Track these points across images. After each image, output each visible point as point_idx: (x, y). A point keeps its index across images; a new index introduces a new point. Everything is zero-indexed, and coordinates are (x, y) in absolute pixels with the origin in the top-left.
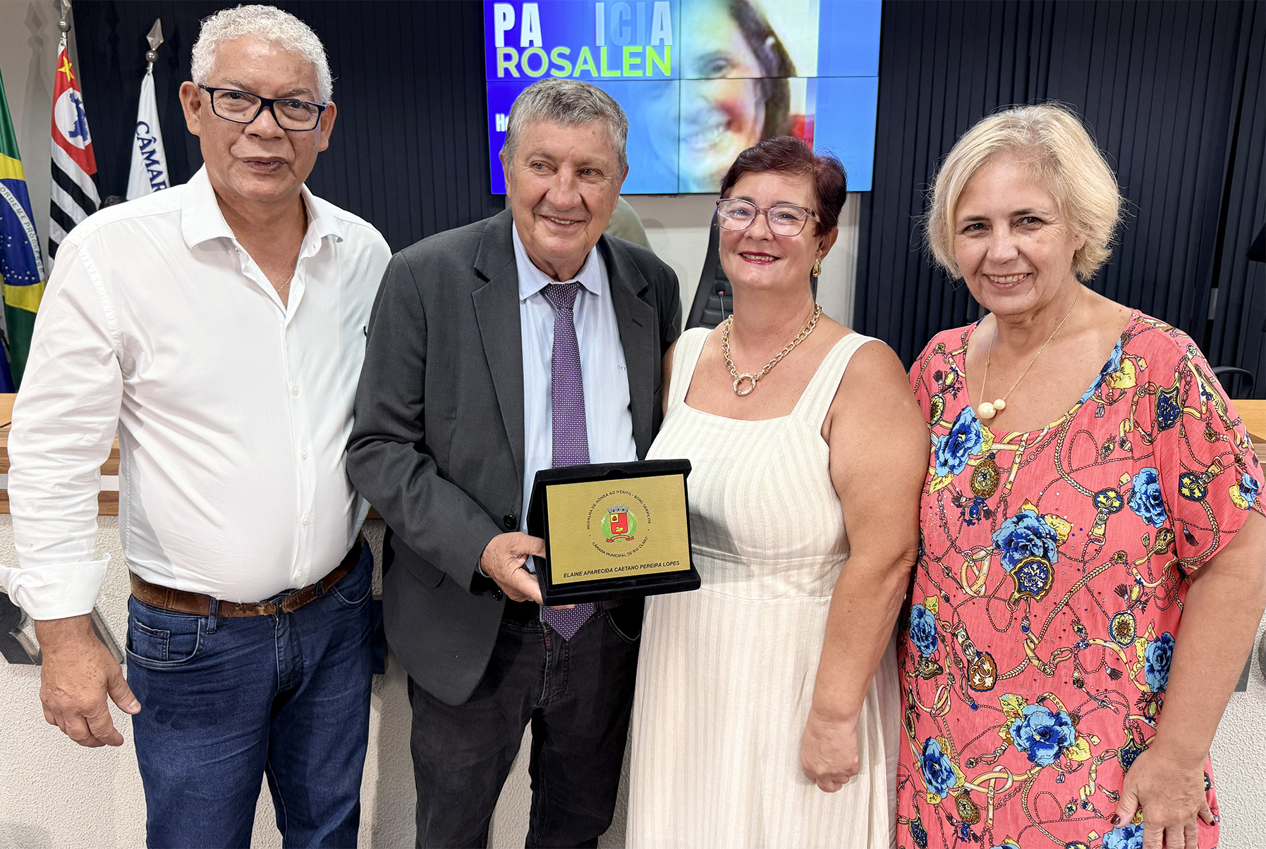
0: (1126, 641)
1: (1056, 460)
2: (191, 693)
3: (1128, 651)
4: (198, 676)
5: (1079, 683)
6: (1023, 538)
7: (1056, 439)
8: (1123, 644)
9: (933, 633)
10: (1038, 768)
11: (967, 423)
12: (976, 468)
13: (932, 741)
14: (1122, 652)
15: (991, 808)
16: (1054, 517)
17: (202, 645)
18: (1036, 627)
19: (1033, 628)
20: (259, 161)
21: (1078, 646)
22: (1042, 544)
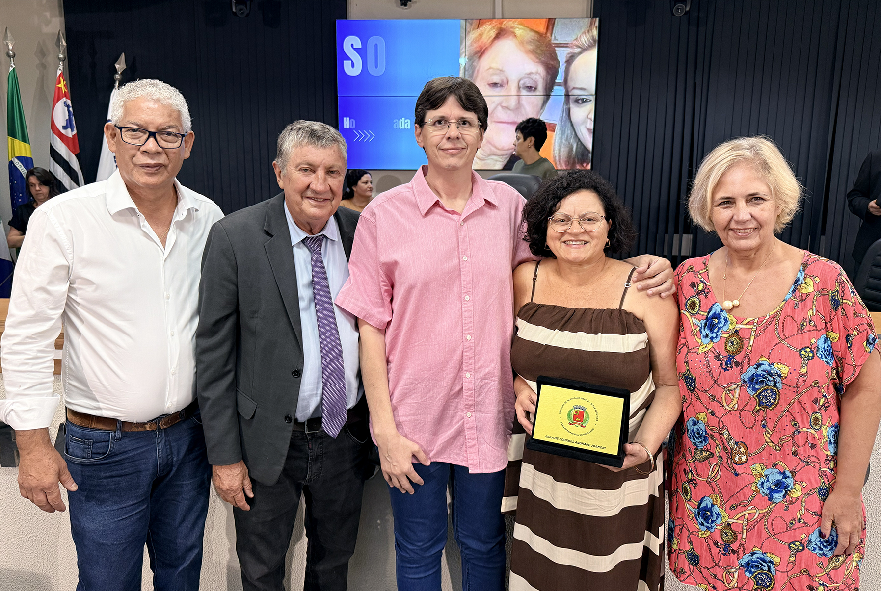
0: (817, 428)
1: (776, 333)
3: (819, 432)
5: (795, 453)
6: (761, 376)
7: (775, 321)
12: (727, 338)
14: (816, 434)
17: (113, 448)
18: (770, 425)
19: (769, 425)
20: (148, 166)
21: (794, 433)
22: (772, 379)
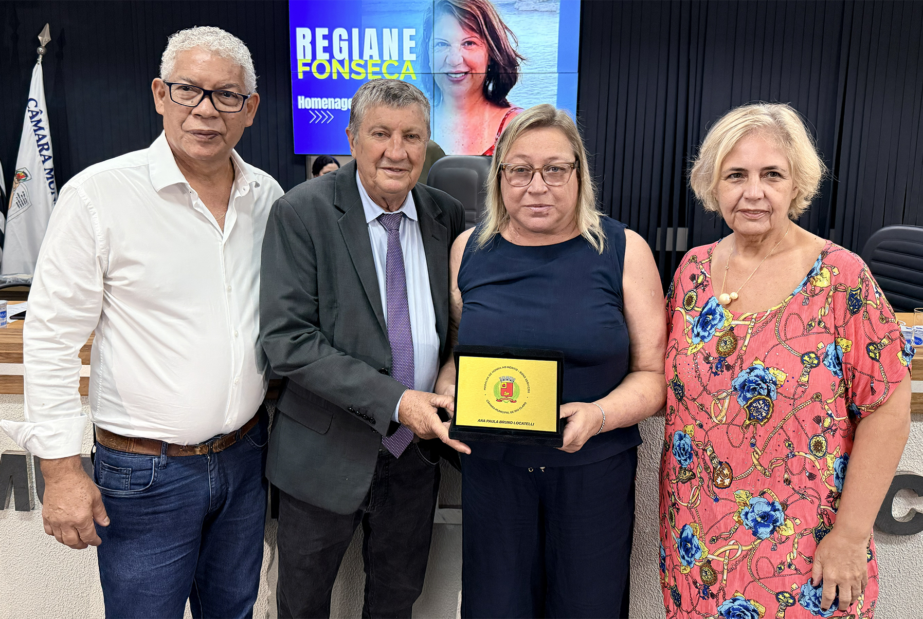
0: (820, 454)
1: (776, 332)
2: (147, 514)
3: (821, 461)
4: (152, 501)
5: (788, 482)
6: (754, 383)
7: (776, 317)
8: (818, 457)
9: (690, 450)
10: (759, 541)
11: (713, 307)
12: (720, 337)
13: (687, 526)
14: (817, 462)
15: (725, 572)
16: (775, 369)
17: (156, 478)
18: (760, 443)
19: (758, 444)
20: (200, 133)
21: (787, 456)
22: (766, 387)
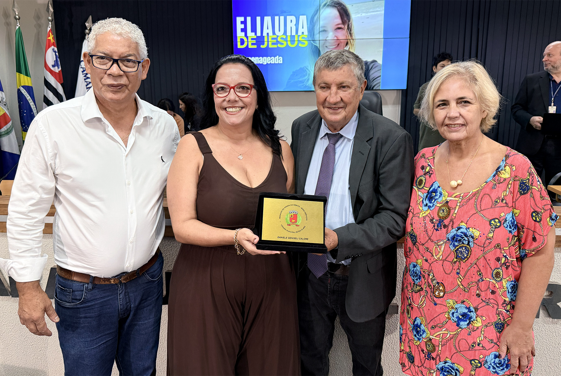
1: (475, 206)
3: (499, 284)
6: (460, 236)
7: (475, 196)
8: (497, 281)
9: (419, 274)
10: (460, 329)
11: (436, 188)
13: (417, 318)
14: (496, 284)
15: (440, 346)
16: (473, 229)
17: (86, 296)
18: (462, 273)
21: (479, 281)
22: (467, 239)
